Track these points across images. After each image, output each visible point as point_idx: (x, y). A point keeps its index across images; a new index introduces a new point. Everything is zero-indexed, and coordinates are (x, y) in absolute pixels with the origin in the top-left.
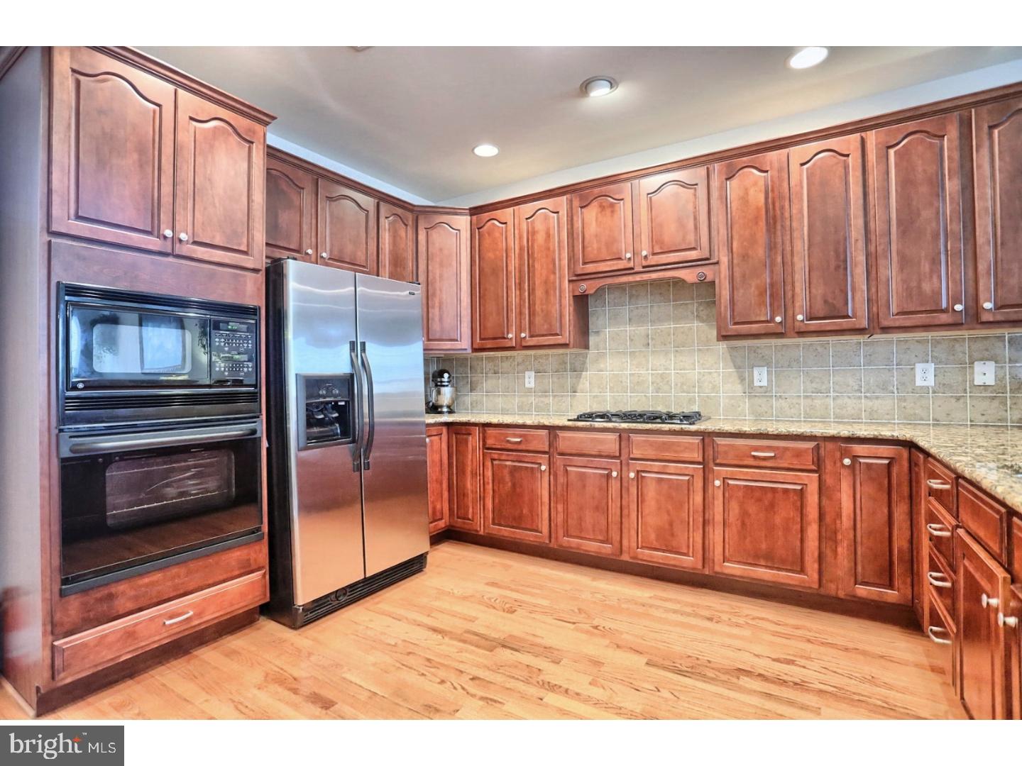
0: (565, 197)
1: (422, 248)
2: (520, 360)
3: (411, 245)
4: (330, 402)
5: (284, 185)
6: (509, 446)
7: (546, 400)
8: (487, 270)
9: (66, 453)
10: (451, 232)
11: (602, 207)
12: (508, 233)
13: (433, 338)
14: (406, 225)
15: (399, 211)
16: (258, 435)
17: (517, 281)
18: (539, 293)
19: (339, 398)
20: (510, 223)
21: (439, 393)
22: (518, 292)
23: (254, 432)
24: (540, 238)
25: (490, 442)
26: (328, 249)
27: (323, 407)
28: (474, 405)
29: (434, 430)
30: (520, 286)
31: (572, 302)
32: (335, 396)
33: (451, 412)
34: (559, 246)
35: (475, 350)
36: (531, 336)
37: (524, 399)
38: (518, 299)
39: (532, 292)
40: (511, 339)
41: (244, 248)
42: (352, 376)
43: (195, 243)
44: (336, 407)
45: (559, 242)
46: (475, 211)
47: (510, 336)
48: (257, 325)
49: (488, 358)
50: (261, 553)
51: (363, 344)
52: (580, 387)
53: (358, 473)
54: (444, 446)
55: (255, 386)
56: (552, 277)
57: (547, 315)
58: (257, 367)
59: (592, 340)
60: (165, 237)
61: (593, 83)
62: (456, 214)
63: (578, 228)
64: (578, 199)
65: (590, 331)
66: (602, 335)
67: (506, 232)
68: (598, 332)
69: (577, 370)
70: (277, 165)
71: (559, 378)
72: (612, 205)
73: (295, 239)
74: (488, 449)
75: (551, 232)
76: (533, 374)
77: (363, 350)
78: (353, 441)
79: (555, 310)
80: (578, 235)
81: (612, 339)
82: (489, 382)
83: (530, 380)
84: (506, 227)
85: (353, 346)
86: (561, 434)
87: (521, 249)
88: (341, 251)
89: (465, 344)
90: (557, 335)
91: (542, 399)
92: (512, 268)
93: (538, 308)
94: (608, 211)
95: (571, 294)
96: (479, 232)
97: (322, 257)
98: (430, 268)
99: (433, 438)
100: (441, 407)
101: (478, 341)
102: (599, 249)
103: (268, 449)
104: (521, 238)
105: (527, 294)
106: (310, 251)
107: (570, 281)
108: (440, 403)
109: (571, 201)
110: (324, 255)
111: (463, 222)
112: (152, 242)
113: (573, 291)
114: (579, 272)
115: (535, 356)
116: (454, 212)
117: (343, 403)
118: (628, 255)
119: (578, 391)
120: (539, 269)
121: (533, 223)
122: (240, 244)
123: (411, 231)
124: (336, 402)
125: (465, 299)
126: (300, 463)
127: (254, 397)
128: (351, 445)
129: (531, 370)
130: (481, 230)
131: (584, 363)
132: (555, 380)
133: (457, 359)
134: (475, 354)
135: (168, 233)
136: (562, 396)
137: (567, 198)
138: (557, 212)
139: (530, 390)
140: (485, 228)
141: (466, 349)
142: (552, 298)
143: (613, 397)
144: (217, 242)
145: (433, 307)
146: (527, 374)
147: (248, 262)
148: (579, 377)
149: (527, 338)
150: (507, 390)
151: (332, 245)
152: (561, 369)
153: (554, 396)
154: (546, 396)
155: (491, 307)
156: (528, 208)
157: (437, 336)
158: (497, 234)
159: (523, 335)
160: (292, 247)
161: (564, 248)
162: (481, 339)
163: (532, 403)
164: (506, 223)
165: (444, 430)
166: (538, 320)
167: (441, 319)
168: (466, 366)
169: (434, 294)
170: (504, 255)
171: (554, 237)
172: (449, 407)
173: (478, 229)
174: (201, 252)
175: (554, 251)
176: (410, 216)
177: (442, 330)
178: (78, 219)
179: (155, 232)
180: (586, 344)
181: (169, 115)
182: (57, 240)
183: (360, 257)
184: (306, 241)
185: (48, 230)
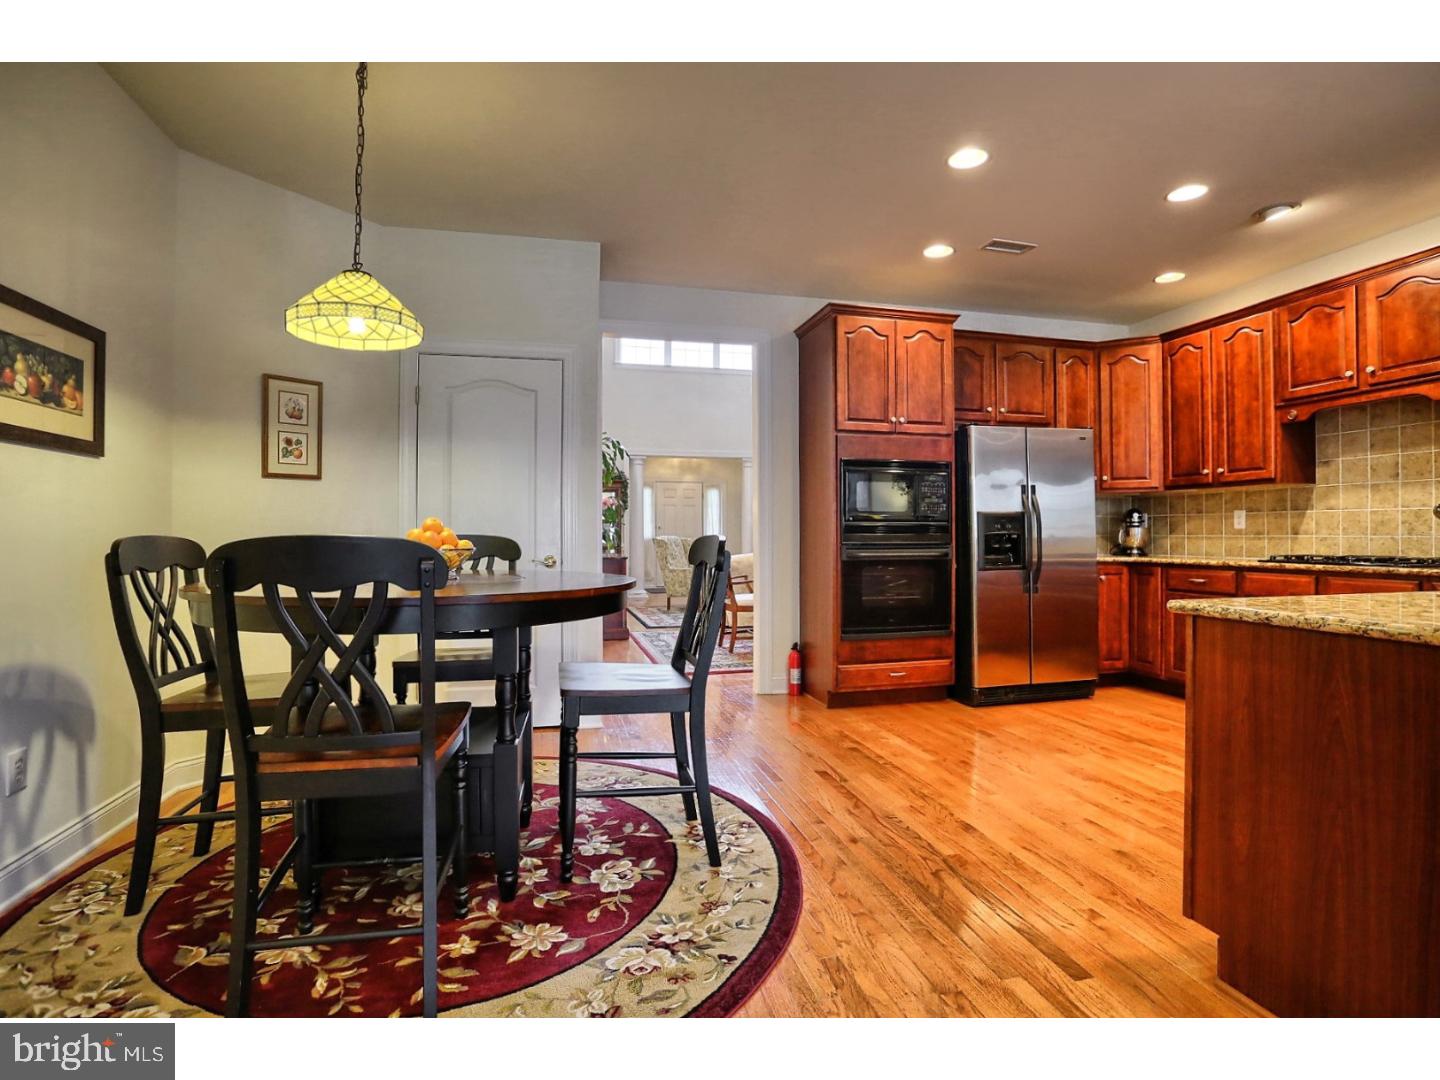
0: (1270, 313)
1: (1105, 385)
2: (1228, 497)
3: (1091, 384)
4: (1005, 535)
5: (968, 358)
6: (1193, 588)
7: (1260, 544)
8: (1181, 401)
9: (845, 558)
10: (1137, 364)
11: (1316, 320)
12: (1204, 359)
13: (1118, 476)
14: (1086, 365)
15: (1078, 352)
16: (950, 557)
17: (1215, 411)
18: (1240, 423)
19: (1012, 532)
20: (1207, 347)
21: (1127, 534)
22: (1216, 424)
23: (947, 555)
24: (1241, 362)
25: (1173, 583)
26: (1006, 403)
27: (999, 538)
28: (1174, 548)
29: (1112, 569)
30: (1218, 416)
31: (1279, 431)
32: (1009, 530)
33: (1142, 553)
34: (1263, 369)
35: (1167, 488)
36: (1230, 471)
37: (1233, 542)
38: (1215, 432)
39: (1231, 422)
40: (1207, 474)
41: (939, 420)
42: (1023, 514)
43: (909, 422)
44: (1010, 540)
45: (1263, 365)
46: (1166, 337)
47: (1206, 471)
48: (950, 475)
49: (1191, 497)
50: (950, 646)
51: (1033, 487)
52: (1303, 527)
53: (1027, 595)
54: (1125, 586)
55: (948, 521)
56: (1255, 404)
57: (1249, 446)
58: (949, 507)
59: (1319, 472)
60: (892, 422)
61: (1269, 211)
62: (1144, 343)
63: (1287, 346)
64: (1286, 313)
65: (1317, 461)
66: (1333, 467)
67: (1202, 357)
68: (1327, 462)
69: (1301, 507)
70: (963, 343)
71: (1276, 518)
72: (1330, 316)
73: (978, 401)
74: (1171, 590)
75: (1254, 354)
76: (1244, 513)
77: (1034, 492)
78: (1024, 568)
79: (1258, 442)
80: (1286, 355)
81: (1348, 470)
82: (1192, 523)
83: (1240, 520)
84: (1202, 353)
85: (1024, 489)
86: (1248, 575)
87: (1219, 375)
88: (1018, 403)
89: (1155, 481)
90: (1260, 469)
91: (1255, 542)
92: (1208, 397)
93: (1238, 439)
94: (1325, 322)
95: (1279, 423)
96: (1171, 360)
97: (1000, 412)
98: (1114, 405)
99: (1110, 577)
100: (1131, 548)
101: (1171, 478)
102: (1313, 368)
103: (957, 570)
104: (1219, 362)
105: (1225, 424)
106: (990, 409)
107: (1277, 408)
108: (1129, 544)
109: (1279, 315)
110: (1003, 410)
111: (1154, 352)
112: (884, 427)
113: (1281, 418)
114: (1288, 396)
115: (1246, 493)
116: (1142, 341)
117: (1015, 536)
118: (1349, 373)
119: (1301, 532)
120: (1240, 395)
121: (1232, 344)
122: (937, 417)
123: (1092, 371)
124: (1010, 535)
125: (1156, 434)
126: (980, 581)
127: (946, 530)
128: (1021, 571)
129: (1241, 509)
130: (1173, 358)
131: (1309, 499)
132: (1272, 520)
133: (1155, 498)
134: (1168, 492)
135: (894, 419)
136: (1280, 539)
137: (1274, 314)
138: (1261, 331)
139: (1240, 532)
140: (1178, 355)
141: (1156, 488)
142: (1255, 430)
143: (1348, 539)
144: (923, 419)
145: (1118, 445)
146: (1236, 513)
147: (943, 430)
148: (1303, 516)
149: (1226, 474)
150: (1211, 531)
151: (1010, 400)
152: (1279, 506)
153: (1270, 539)
154: (1260, 539)
155: (1185, 440)
156: (1227, 328)
157: (1124, 475)
158: (1191, 361)
159: (1220, 470)
160: (975, 407)
161: (1269, 372)
162: (1174, 476)
163: (1242, 547)
164: (1201, 348)
165: (1125, 570)
166: (1239, 453)
167: (1127, 456)
168: (1165, 505)
169: (1119, 432)
170: (1199, 383)
171: (1257, 360)
172: (1139, 549)
173: (1171, 356)
174: (913, 428)
175: (1257, 376)
176: (1091, 355)
177: (1128, 468)
178: (850, 419)
179: (886, 420)
180: (1310, 478)
181: (892, 341)
182: (839, 435)
183: (1037, 406)
184: (986, 401)
185: (837, 430)
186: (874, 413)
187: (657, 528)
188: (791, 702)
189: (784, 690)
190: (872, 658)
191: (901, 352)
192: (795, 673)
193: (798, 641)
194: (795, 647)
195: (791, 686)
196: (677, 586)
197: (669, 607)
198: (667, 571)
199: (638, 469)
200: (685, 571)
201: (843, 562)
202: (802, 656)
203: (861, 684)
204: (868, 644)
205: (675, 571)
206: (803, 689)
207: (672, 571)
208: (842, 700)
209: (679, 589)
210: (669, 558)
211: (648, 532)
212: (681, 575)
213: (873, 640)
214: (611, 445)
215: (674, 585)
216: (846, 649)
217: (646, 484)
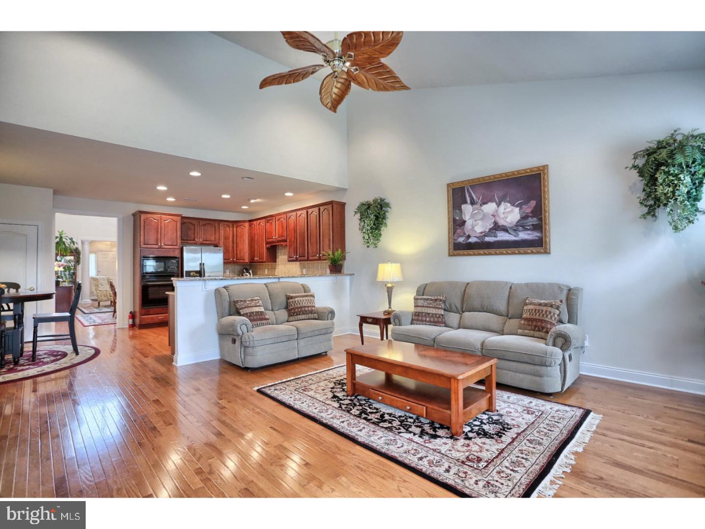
0: (264, 220)
1: (235, 234)
2: (265, 265)
3: (231, 233)
5: (190, 225)
8: (252, 239)
14: (229, 227)
15: (227, 223)
17: (257, 242)
26: (202, 238)
30: (257, 244)
35: (250, 263)
38: (257, 248)
41: (175, 244)
42: (200, 271)
43: (165, 245)
46: (250, 221)
47: (255, 258)
48: (179, 260)
52: (275, 273)
55: (178, 273)
56: (262, 242)
58: (178, 269)
59: (277, 260)
65: (276, 257)
70: (185, 221)
71: (271, 271)
72: (272, 223)
73: (192, 238)
77: (204, 265)
80: (267, 231)
85: (201, 264)
88: (206, 238)
89: (247, 260)
90: (263, 259)
92: (256, 239)
93: (260, 251)
94: (271, 225)
97: (201, 241)
98: (237, 239)
102: (270, 235)
106: (197, 240)
107: (265, 244)
111: (247, 225)
112: (157, 246)
113: (266, 247)
114: (267, 241)
116: (244, 222)
118: (274, 237)
120: (260, 239)
121: (259, 226)
123: (231, 229)
125: (247, 248)
130: (251, 227)
131: (276, 266)
135: (160, 244)
138: (263, 224)
140: (253, 227)
141: (247, 263)
142: (262, 249)
144: (170, 244)
145: (238, 250)
147: (176, 247)
150: (262, 274)
151: (204, 237)
152: (272, 268)
155: (252, 250)
157: (239, 259)
159: (258, 258)
162: (250, 259)
166: (260, 254)
167: (240, 254)
168: (254, 267)
169: (238, 246)
170: (255, 236)
171: (263, 231)
174: (167, 247)
175: (263, 235)
176: (231, 224)
177: (240, 257)
178: (145, 244)
179: (157, 244)
180: (275, 261)
181: (159, 222)
182: (142, 249)
183: (213, 239)
184: (196, 237)
185: (140, 247)
186: (153, 242)
187: (98, 272)
188: (130, 330)
189: (127, 326)
190: (152, 313)
191: (163, 225)
192: (131, 321)
193: (133, 311)
194: (131, 313)
195: (130, 325)
196: (103, 297)
197: (99, 306)
198: (98, 291)
199: (87, 246)
200: (106, 290)
201: (143, 286)
202: (133, 316)
203: (149, 321)
204: (151, 310)
205: (102, 291)
206: (132, 326)
207: (100, 291)
208: (143, 326)
209: (104, 298)
210: (99, 286)
211: (93, 273)
212: (105, 292)
213: (152, 308)
214: (68, 239)
215: (101, 297)
216: (143, 311)
217: (91, 252)
